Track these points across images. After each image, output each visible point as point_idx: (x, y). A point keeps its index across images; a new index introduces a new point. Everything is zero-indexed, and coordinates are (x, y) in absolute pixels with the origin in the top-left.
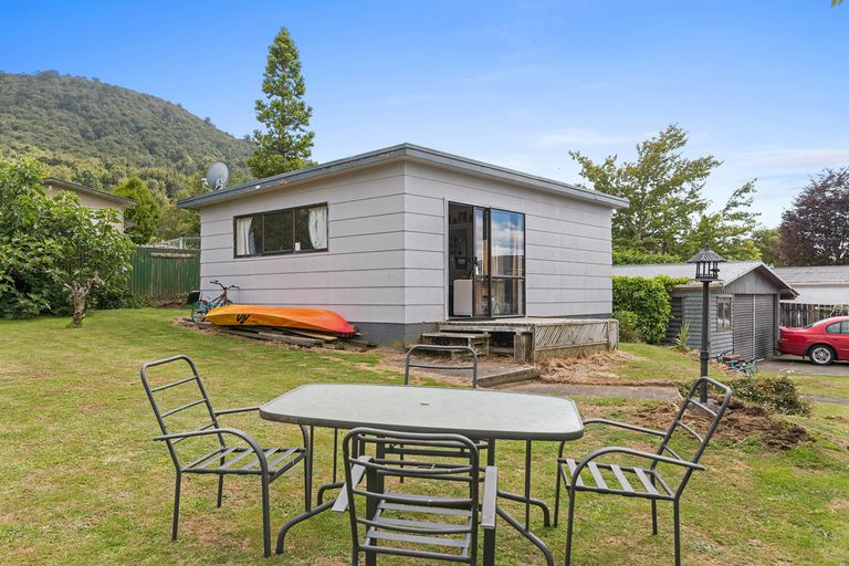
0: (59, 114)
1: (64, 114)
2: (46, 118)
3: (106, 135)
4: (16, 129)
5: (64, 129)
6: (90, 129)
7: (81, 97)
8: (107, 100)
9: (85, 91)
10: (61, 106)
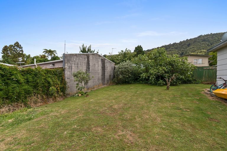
0: (202, 43)
1: (203, 42)
2: (199, 44)
3: (214, 44)
4: (193, 48)
5: (203, 45)
6: (209, 44)
7: (207, 38)
8: (214, 37)
9: (208, 37)
10: (203, 41)
